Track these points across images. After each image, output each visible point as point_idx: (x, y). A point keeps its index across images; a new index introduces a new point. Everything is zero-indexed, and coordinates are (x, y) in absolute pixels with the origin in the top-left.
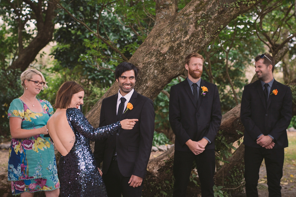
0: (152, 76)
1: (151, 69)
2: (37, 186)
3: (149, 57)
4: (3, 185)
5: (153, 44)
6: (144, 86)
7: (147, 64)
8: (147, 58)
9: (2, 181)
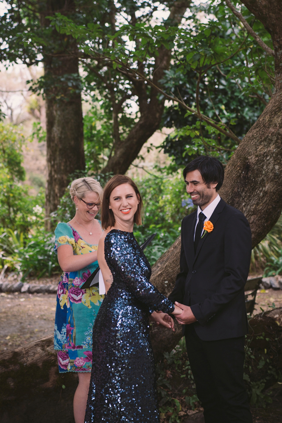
0: (271, 174)
1: (269, 163)
2: (88, 362)
3: (265, 146)
4: (48, 355)
5: (270, 125)
6: (261, 191)
7: (262, 156)
8: (262, 146)
9: (47, 349)
